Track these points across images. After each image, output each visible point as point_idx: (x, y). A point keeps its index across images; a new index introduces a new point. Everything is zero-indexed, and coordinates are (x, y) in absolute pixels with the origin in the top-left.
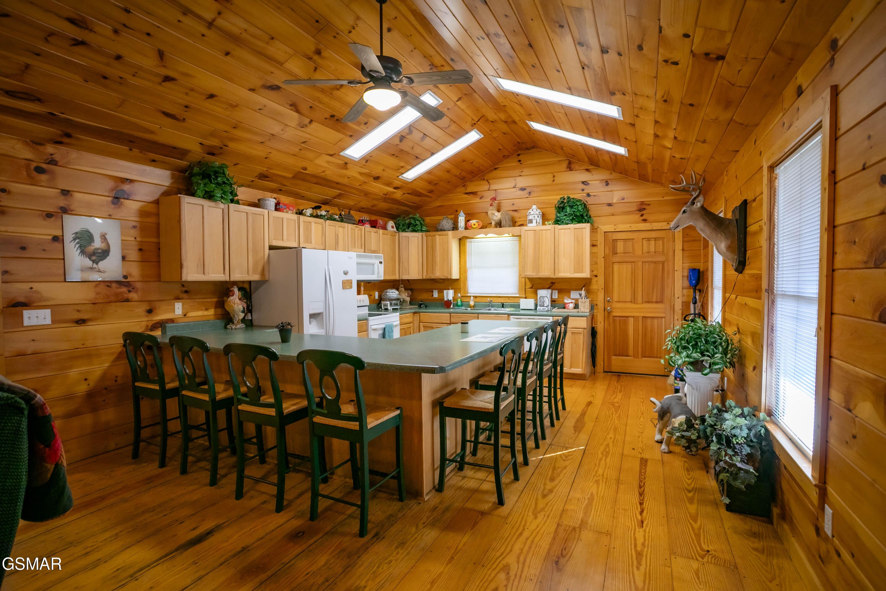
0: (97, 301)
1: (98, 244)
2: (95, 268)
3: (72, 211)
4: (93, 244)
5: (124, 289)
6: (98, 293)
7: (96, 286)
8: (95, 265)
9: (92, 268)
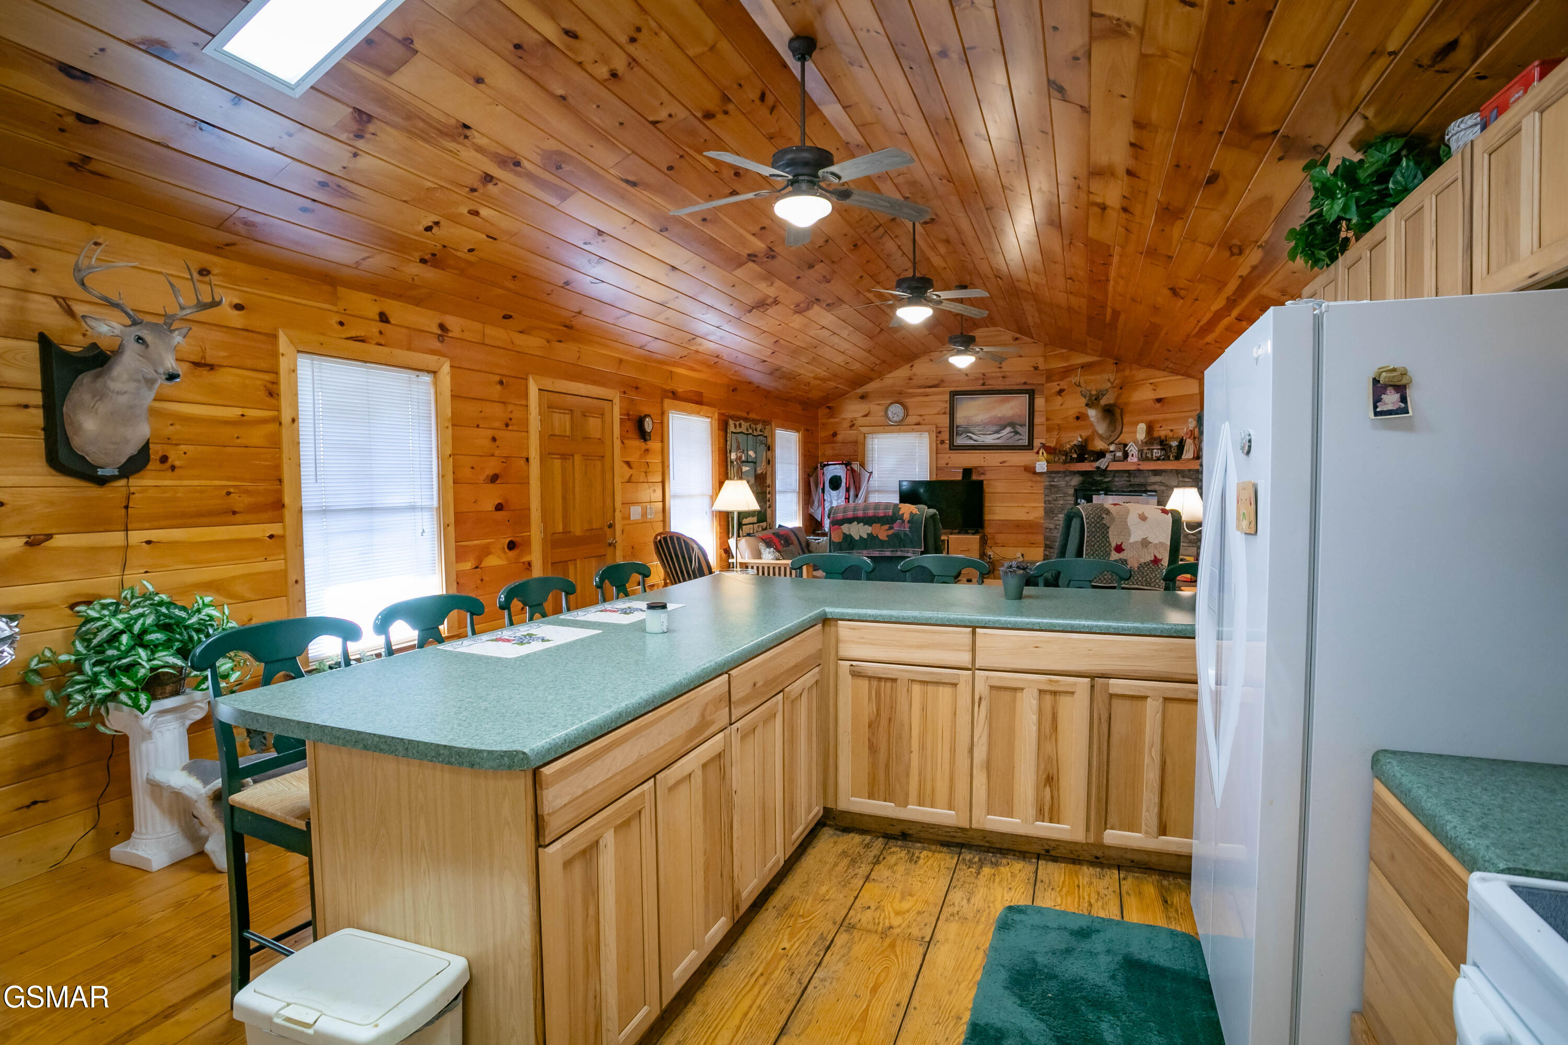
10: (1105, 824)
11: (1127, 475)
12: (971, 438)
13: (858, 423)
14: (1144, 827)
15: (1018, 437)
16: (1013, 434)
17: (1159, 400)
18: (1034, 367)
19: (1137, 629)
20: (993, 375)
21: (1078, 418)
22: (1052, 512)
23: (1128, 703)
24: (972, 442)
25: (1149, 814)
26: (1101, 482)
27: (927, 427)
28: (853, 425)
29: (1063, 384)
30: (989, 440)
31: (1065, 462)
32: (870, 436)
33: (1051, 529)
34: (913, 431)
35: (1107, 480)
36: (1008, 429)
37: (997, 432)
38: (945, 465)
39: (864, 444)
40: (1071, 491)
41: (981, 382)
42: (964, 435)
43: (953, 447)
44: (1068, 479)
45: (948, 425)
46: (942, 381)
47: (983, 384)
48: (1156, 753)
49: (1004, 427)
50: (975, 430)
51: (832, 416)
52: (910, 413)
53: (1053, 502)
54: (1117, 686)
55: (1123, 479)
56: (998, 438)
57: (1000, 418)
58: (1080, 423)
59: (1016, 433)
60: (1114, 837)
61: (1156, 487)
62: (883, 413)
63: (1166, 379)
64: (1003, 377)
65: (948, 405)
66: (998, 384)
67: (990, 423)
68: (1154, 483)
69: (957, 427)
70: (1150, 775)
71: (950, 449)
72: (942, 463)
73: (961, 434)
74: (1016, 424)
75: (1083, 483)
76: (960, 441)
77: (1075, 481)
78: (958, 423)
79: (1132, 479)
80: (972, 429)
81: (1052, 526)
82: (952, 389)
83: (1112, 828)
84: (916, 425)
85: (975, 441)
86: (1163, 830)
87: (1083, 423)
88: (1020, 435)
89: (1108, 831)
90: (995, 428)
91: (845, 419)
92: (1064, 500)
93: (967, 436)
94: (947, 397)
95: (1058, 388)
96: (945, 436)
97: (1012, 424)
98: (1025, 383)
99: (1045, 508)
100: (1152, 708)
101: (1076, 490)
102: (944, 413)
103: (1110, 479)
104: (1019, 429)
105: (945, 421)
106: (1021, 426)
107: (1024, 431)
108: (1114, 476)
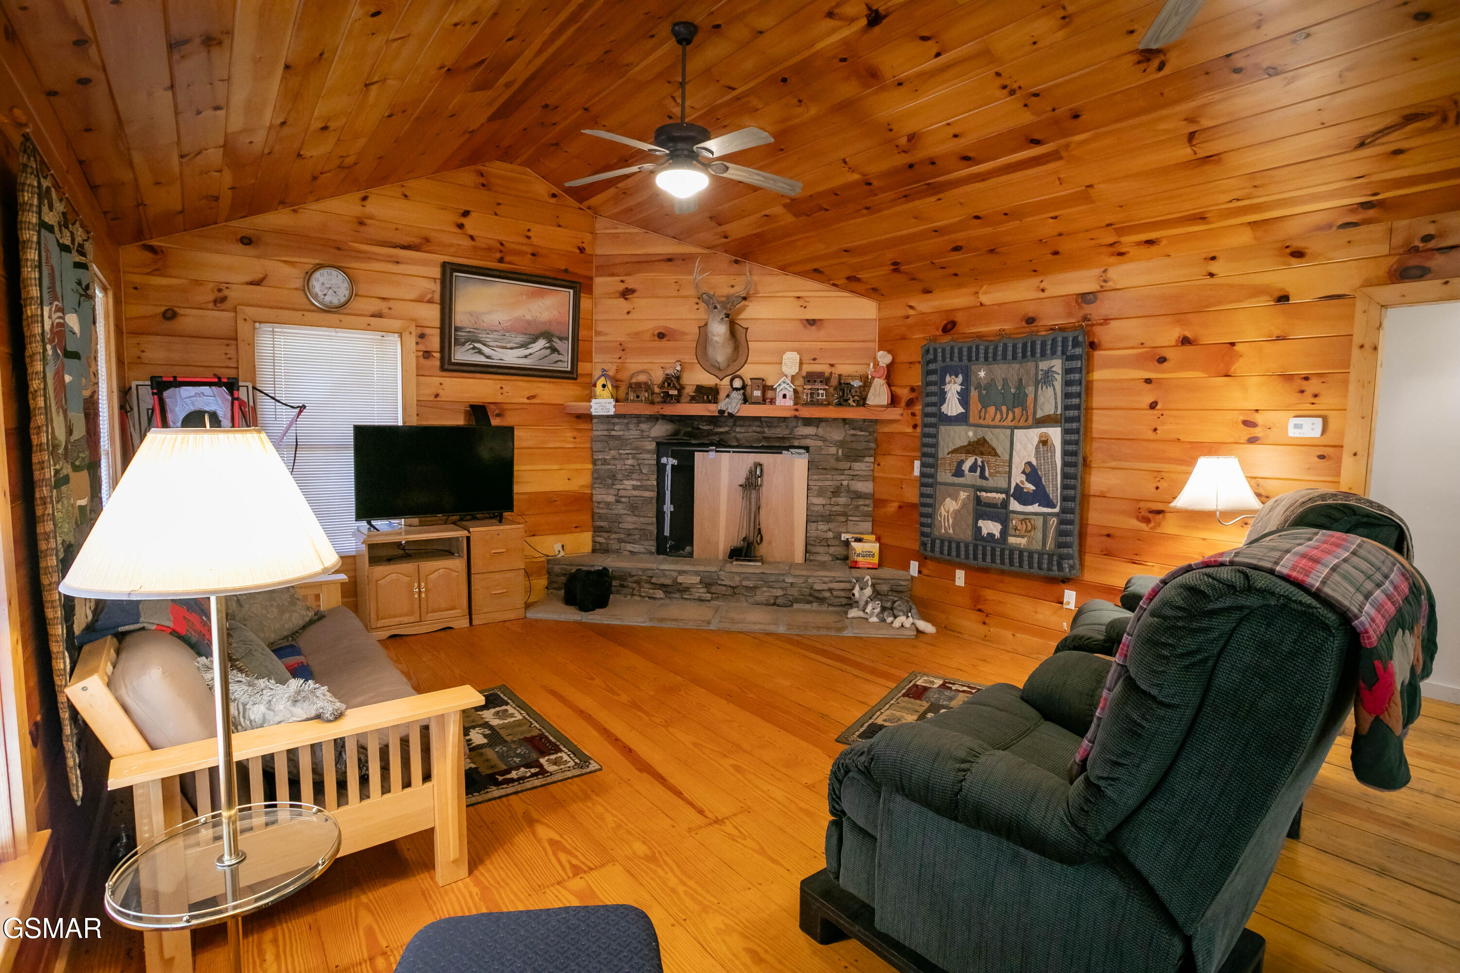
11: (758, 423)
12: (480, 352)
13: (234, 294)
15: (555, 357)
16: (548, 351)
17: (812, 322)
18: (579, 248)
20: (517, 247)
21: (661, 336)
22: (613, 477)
24: (481, 359)
26: (710, 433)
27: (397, 324)
28: (224, 299)
29: (631, 282)
30: (512, 357)
31: (652, 403)
32: (267, 328)
33: (608, 504)
34: (368, 328)
35: (722, 430)
36: (542, 343)
37: (524, 345)
38: (432, 398)
39: (251, 344)
40: (652, 446)
41: (498, 255)
42: (468, 346)
43: (448, 366)
44: (643, 426)
45: (437, 323)
46: (427, 240)
47: (501, 260)
49: (534, 340)
50: (489, 338)
51: (157, 272)
52: (362, 289)
53: (612, 462)
55: (750, 429)
56: (526, 357)
57: (529, 323)
58: (663, 343)
59: (554, 350)
61: (808, 442)
62: (298, 283)
63: (822, 294)
64: (533, 255)
65: (437, 288)
66: (524, 264)
67: (512, 329)
68: (806, 437)
69: (457, 329)
71: (443, 368)
72: (427, 393)
73: (463, 344)
74: (552, 335)
75: (676, 433)
76: (461, 355)
77: (660, 430)
78: (459, 324)
79: (766, 430)
80: (483, 336)
81: (611, 499)
82: (447, 259)
84: (372, 316)
85: (488, 357)
87: (671, 344)
88: (559, 354)
90: (520, 339)
91: (198, 283)
92: (634, 458)
93: (474, 348)
94: (436, 272)
95: (622, 287)
96: (434, 343)
97: (547, 335)
98: (566, 271)
99: (594, 471)
101: (658, 444)
102: (430, 301)
103: (727, 429)
104: (558, 344)
105: (431, 314)
106: (561, 339)
107: (566, 348)
108: (735, 425)
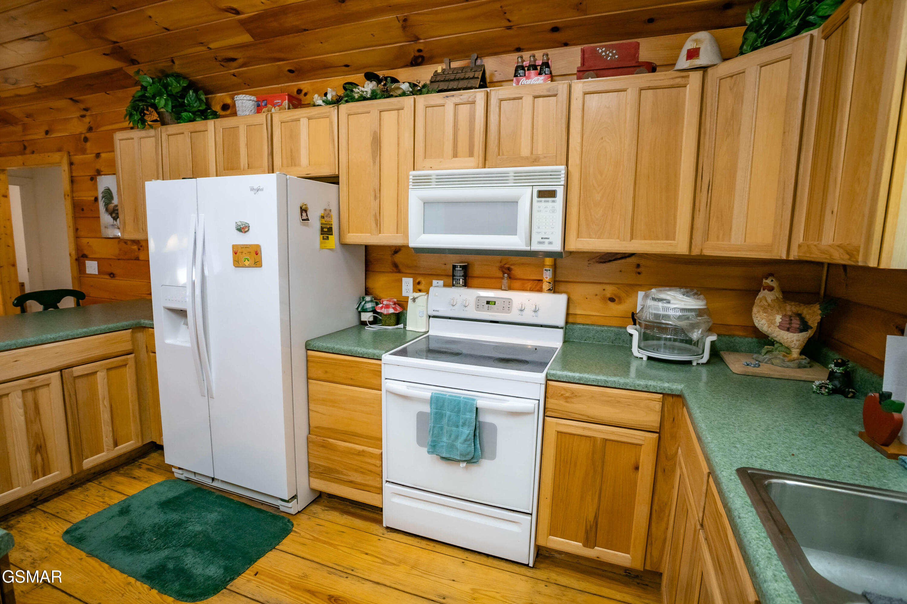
0: (120, 258)
1: (115, 201)
2: (115, 225)
3: (102, 171)
4: (113, 202)
5: (135, 247)
6: (120, 250)
7: (119, 242)
8: (115, 223)
9: (113, 225)
10: (81, 458)
14: (105, 448)
19: (86, 332)
23: (85, 380)
25: (107, 440)
48: (106, 403)
54: (78, 371)
60: (89, 463)
70: (105, 416)
83: (87, 458)
86: (116, 444)
89: (85, 461)
100: (101, 377)
